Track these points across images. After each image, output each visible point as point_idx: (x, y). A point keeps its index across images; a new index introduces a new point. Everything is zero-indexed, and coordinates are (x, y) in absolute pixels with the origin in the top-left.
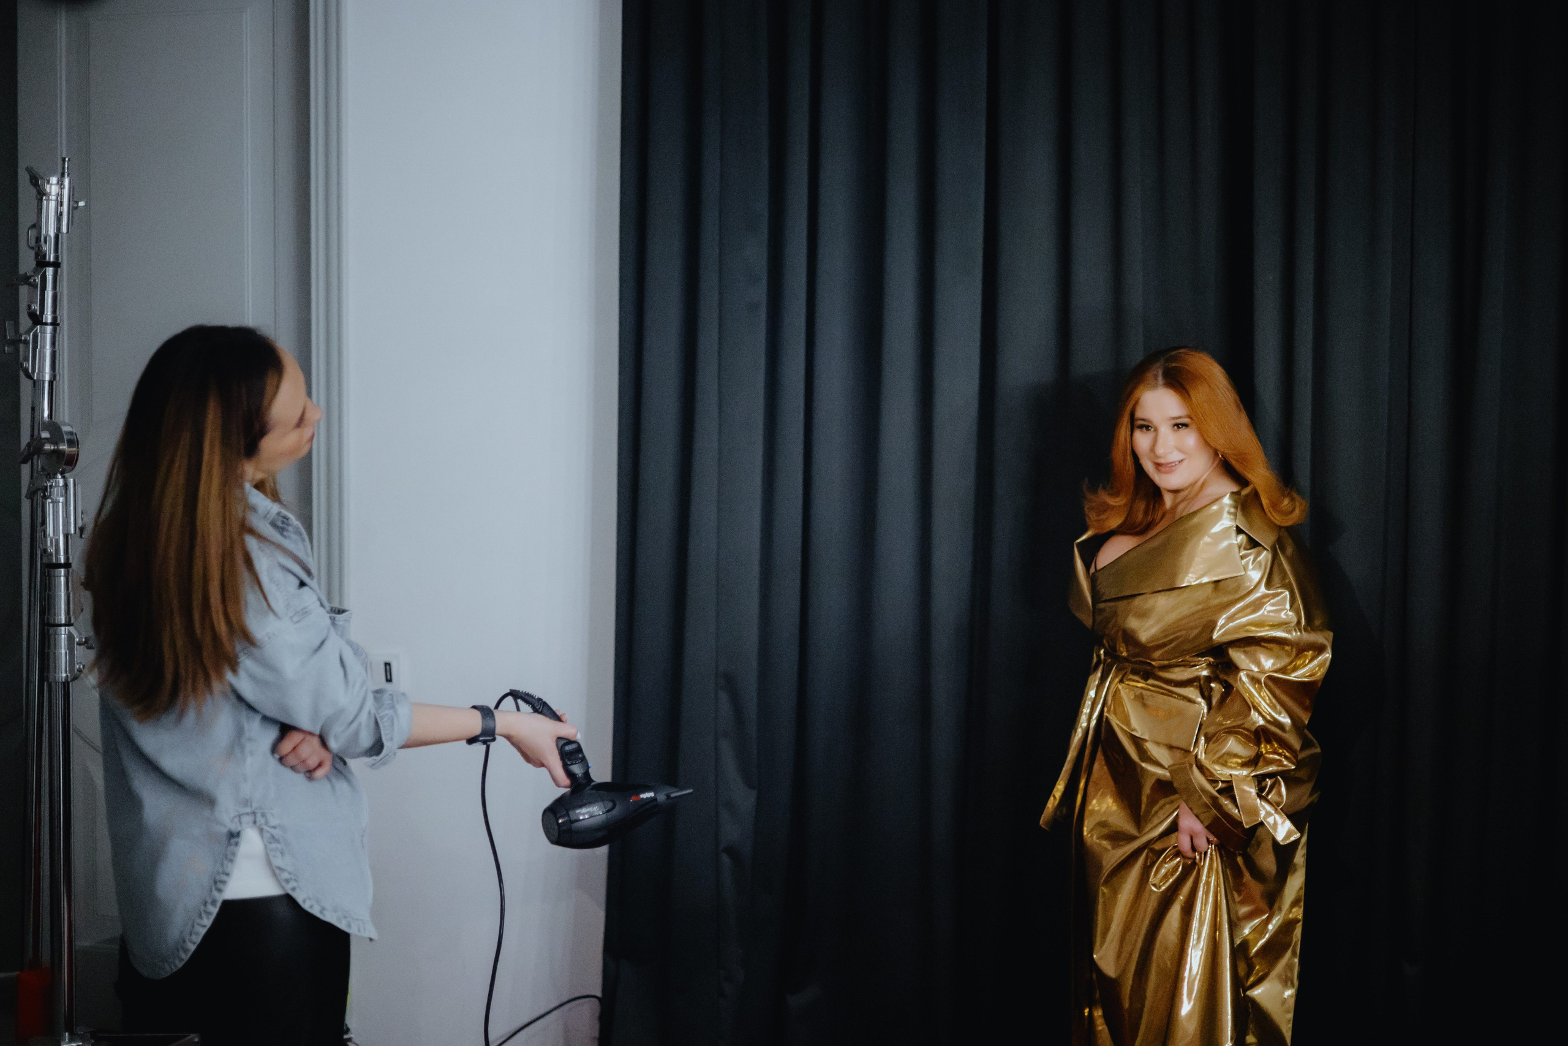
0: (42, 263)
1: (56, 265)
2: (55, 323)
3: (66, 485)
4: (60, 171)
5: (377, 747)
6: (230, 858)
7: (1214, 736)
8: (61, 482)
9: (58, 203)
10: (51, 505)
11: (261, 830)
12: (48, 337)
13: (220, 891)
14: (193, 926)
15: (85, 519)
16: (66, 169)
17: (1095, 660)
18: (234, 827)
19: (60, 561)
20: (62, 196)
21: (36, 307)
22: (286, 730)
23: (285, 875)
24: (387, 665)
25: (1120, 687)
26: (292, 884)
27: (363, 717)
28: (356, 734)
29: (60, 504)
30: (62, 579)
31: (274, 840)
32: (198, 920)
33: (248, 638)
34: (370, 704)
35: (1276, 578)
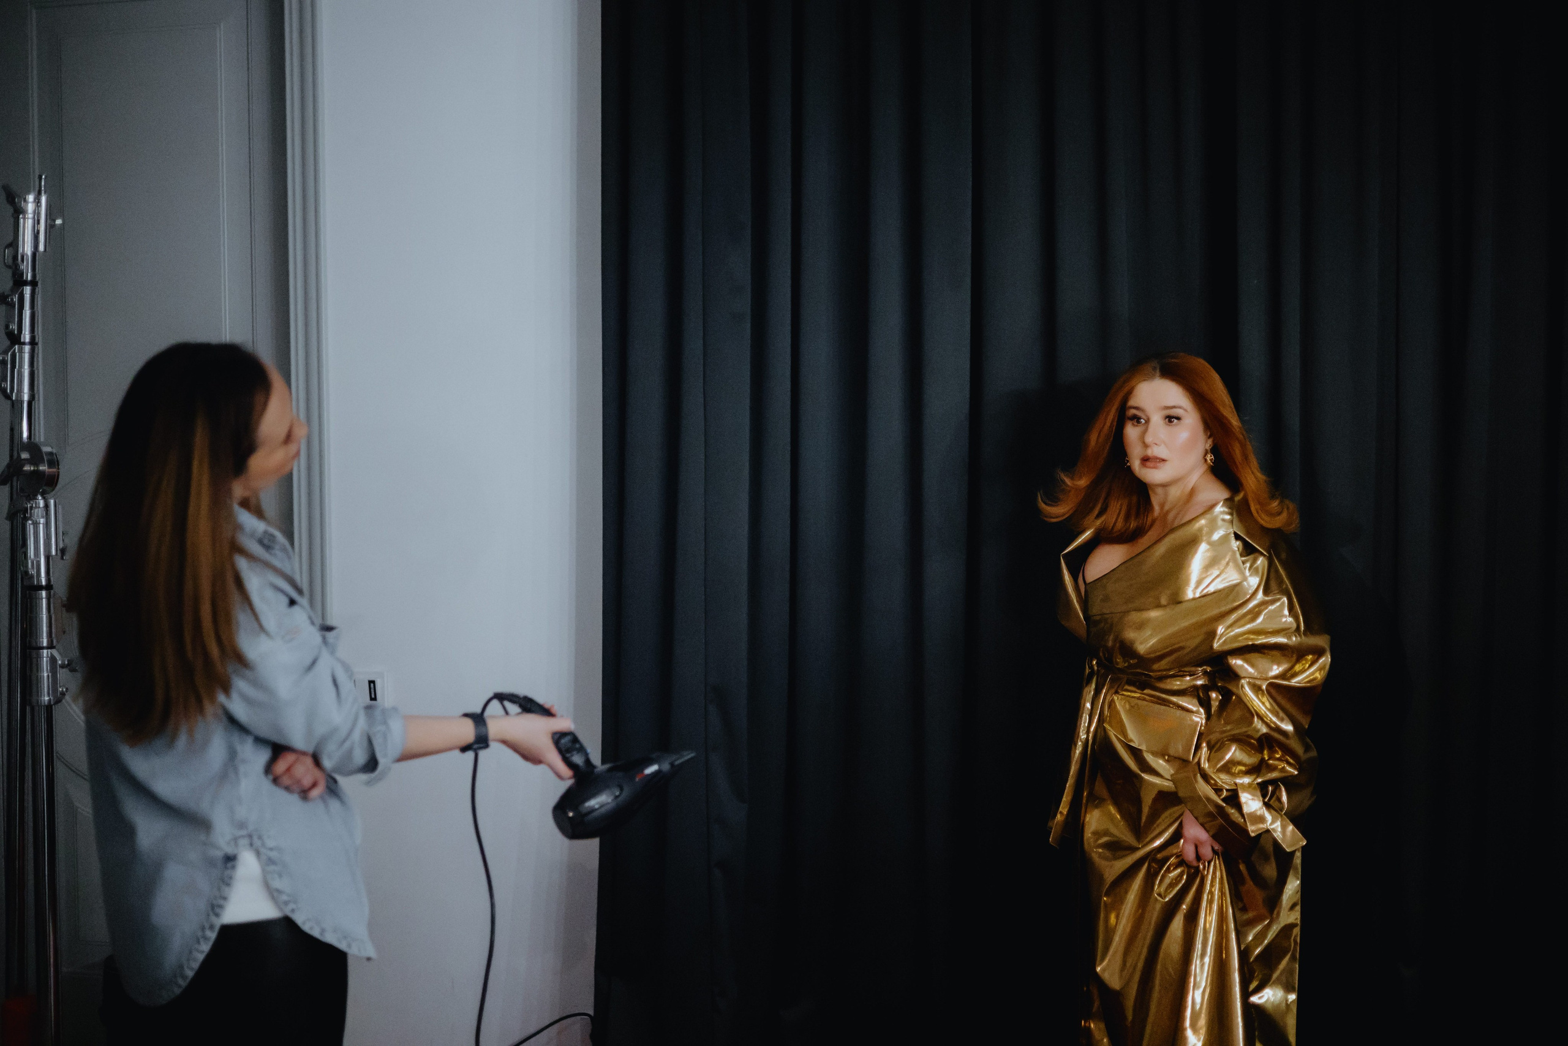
0: (19, 282)
1: (34, 284)
2: (33, 343)
3: (47, 506)
4: (37, 189)
5: (371, 765)
6: (227, 881)
7: (1216, 743)
8: (42, 503)
9: (34, 220)
10: (32, 526)
11: (258, 853)
12: (27, 357)
13: (217, 915)
14: (191, 952)
15: (67, 541)
16: (43, 186)
17: (1087, 671)
18: (230, 850)
19: (42, 583)
20: (39, 214)
21: (14, 327)
22: (278, 750)
23: (285, 898)
24: (372, 683)
25: (1115, 698)
26: (292, 906)
27: (357, 736)
28: (350, 751)
29: (41, 526)
30: (44, 601)
31: (271, 861)
32: (196, 946)
33: (241, 660)
34: (362, 723)
35: (1273, 584)
